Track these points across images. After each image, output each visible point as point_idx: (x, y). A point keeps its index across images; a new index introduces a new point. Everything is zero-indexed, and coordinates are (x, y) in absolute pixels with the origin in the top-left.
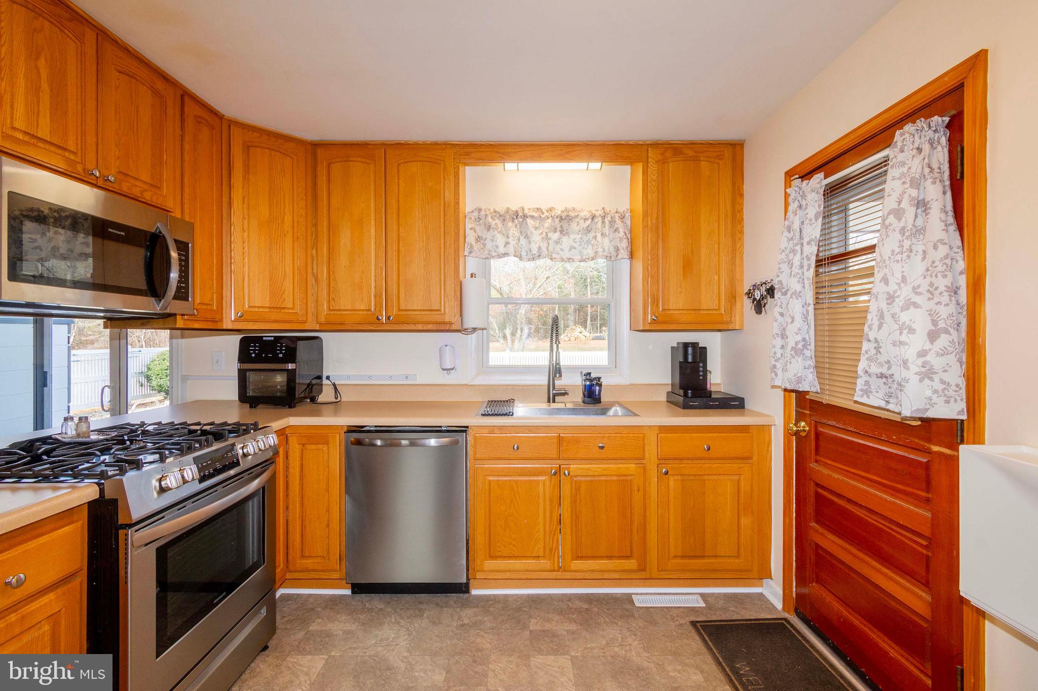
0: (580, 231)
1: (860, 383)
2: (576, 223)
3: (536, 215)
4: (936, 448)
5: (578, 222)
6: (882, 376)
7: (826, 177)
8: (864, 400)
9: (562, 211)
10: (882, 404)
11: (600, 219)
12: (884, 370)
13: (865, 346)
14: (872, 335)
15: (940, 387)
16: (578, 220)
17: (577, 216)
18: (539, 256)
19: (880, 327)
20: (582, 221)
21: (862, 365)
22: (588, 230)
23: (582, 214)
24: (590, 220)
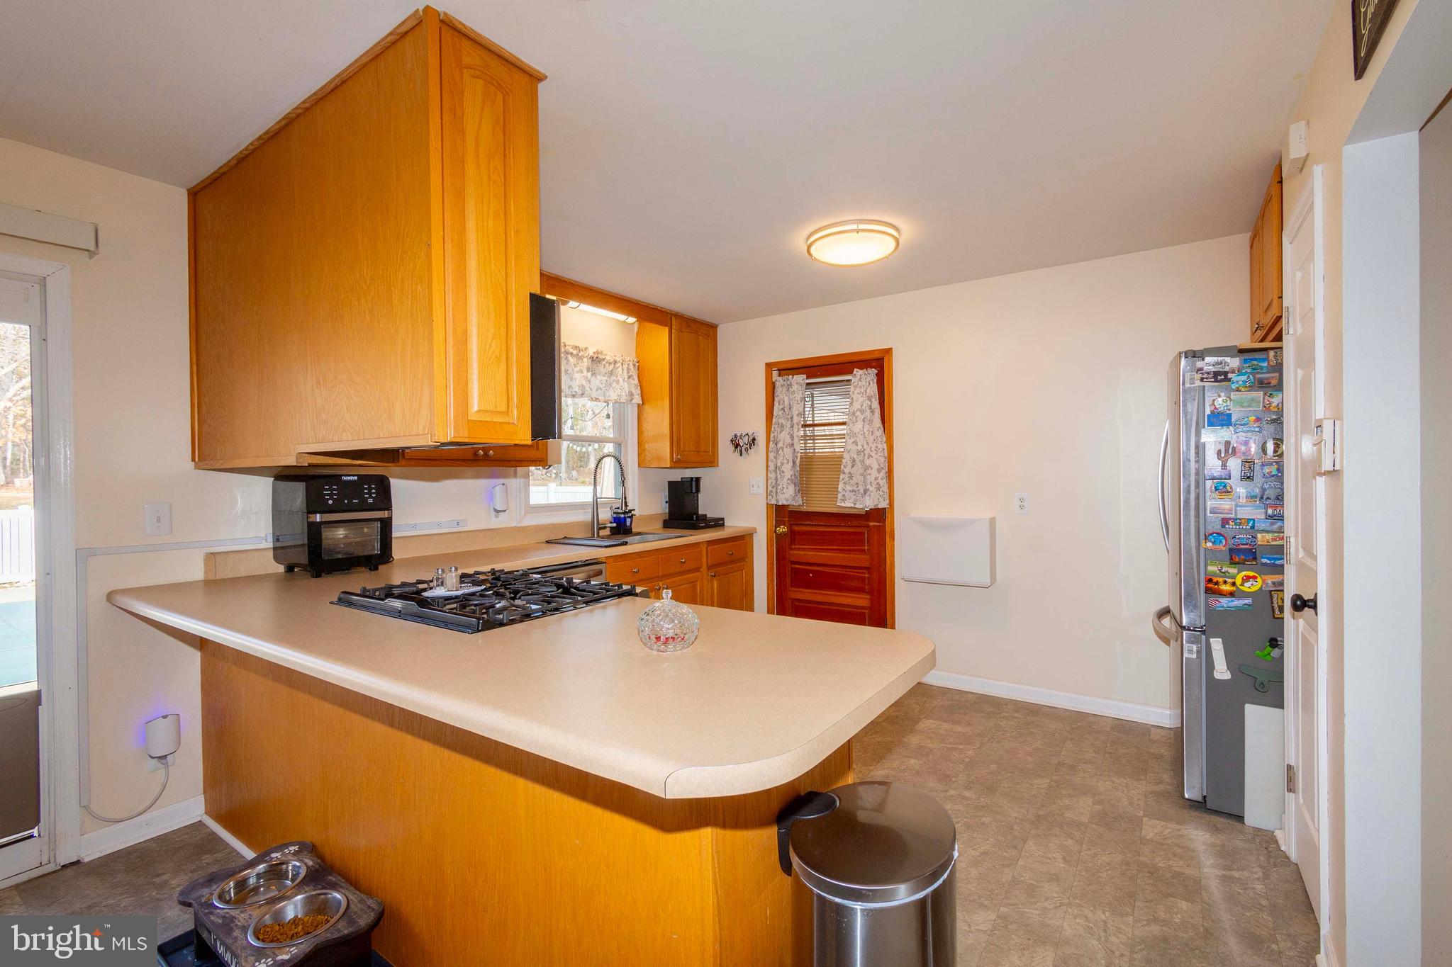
0: (606, 374)
1: (840, 496)
2: (602, 367)
3: (575, 352)
4: (871, 524)
5: (604, 365)
6: (853, 491)
7: (807, 378)
8: (843, 504)
9: (594, 353)
10: (852, 505)
11: (619, 364)
12: (855, 488)
13: (842, 476)
14: (847, 471)
15: (881, 493)
16: (604, 363)
17: (604, 359)
18: (582, 394)
19: (853, 466)
20: (608, 365)
21: (841, 486)
22: (611, 373)
23: (608, 358)
24: (613, 365)
